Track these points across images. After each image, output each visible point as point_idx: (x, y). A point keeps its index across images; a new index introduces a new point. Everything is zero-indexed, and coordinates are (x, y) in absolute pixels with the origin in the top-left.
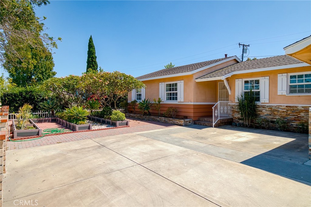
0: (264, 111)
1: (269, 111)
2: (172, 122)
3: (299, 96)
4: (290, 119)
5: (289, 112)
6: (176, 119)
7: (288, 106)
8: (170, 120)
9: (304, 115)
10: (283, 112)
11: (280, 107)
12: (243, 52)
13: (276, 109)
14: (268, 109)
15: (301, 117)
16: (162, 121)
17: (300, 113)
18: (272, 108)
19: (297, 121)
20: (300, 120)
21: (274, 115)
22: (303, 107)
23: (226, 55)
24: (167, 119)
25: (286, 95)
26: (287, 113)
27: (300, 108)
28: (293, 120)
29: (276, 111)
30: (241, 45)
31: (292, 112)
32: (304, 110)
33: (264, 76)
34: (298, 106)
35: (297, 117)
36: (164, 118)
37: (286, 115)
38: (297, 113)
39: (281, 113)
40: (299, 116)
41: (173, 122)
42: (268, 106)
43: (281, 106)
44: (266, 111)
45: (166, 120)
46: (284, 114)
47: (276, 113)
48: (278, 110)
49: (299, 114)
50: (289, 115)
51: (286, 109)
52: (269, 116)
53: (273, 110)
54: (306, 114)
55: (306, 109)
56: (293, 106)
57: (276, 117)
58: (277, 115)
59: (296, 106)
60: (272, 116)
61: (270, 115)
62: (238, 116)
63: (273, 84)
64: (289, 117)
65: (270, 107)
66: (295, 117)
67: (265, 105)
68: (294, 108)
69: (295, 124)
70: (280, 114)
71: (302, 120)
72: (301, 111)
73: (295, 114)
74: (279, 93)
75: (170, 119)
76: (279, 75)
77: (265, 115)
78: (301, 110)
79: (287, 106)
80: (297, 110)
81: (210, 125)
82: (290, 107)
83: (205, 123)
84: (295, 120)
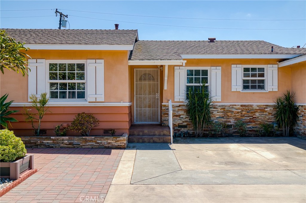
0: (215, 113)
1: (221, 112)
2: (94, 143)
3: (254, 93)
4: (246, 121)
5: (244, 112)
6: (106, 137)
7: (243, 105)
8: (86, 141)
9: (259, 115)
10: (238, 113)
11: (235, 107)
12: (60, 24)
13: (229, 109)
14: (221, 110)
15: (256, 117)
16: (62, 145)
17: (255, 113)
18: (225, 108)
19: (252, 123)
20: (255, 122)
21: (228, 118)
22: (258, 106)
23: (117, 26)
24: (76, 140)
25: (241, 92)
26: (242, 113)
27: (255, 107)
28: (248, 122)
29: (230, 111)
30: (58, 12)
31: (247, 112)
32: (259, 109)
33: (215, 65)
34: (253, 105)
35: (252, 118)
36: (67, 138)
37: (241, 116)
38: (252, 113)
39: (235, 114)
40: (254, 116)
41: (98, 143)
42: (219, 106)
43: (236, 105)
44: (218, 112)
45: (75, 142)
46: (238, 116)
47: (229, 114)
48: (232, 111)
49: (254, 115)
50: (244, 116)
51: (241, 109)
52: (223, 119)
53: (226, 111)
54: (260, 114)
55: (261, 108)
56: (248, 105)
57: (230, 120)
58: (231, 117)
59: (251, 105)
60: (224, 119)
61: (223, 117)
62: (178, 122)
63: (227, 77)
64: (244, 118)
65: (222, 107)
66: (250, 119)
67: (217, 105)
68: (249, 107)
69: (250, 126)
70: (235, 116)
71: (257, 122)
72: (256, 111)
73: (250, 114)
74: (233, 89)
75: (87, 138)
76: (233, 66)
77: (217, 118)
78: (256, 109)
79: (241, 106)
80: (252, 109)
81: (162, 140)
82: (245, 106)
83: (152, 138)
84: (250, 122)
